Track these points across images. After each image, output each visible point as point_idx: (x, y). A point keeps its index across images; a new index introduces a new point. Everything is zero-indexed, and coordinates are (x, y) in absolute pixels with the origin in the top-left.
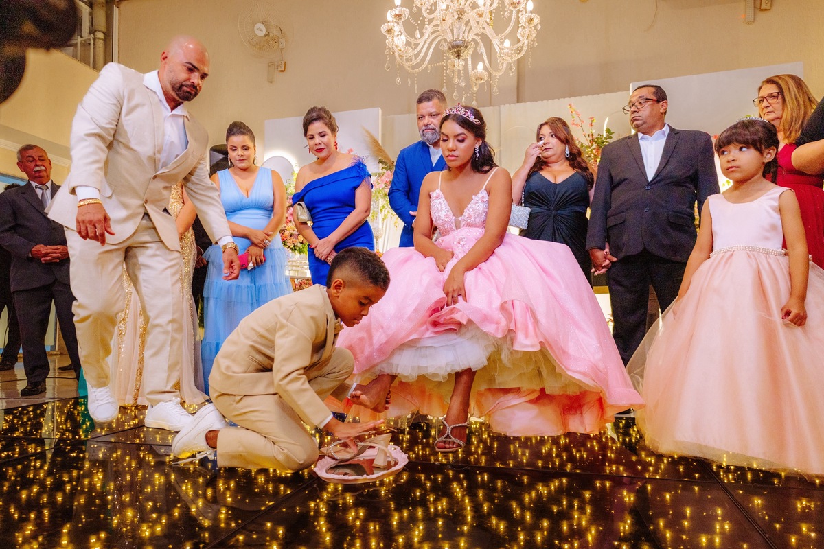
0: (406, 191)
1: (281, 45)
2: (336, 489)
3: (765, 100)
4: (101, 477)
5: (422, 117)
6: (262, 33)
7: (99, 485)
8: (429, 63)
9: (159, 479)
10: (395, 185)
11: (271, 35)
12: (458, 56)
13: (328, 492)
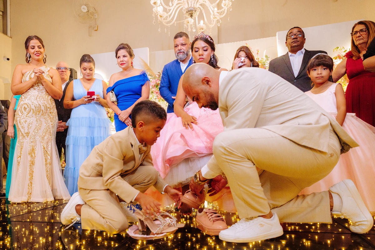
0: (168, 87)
1: (95, 17)
2: (142, 243)
3: (358, 33)
4: (9, 240)
5: (176, 46)
6: (85, 11)
7: (8, 244)
8: (175, 21)
9: (42, 240)
10: (162, 84)
11: (90, 11)
12: (191, 16)
13: (139, 245)
